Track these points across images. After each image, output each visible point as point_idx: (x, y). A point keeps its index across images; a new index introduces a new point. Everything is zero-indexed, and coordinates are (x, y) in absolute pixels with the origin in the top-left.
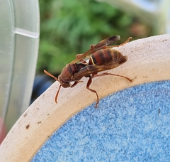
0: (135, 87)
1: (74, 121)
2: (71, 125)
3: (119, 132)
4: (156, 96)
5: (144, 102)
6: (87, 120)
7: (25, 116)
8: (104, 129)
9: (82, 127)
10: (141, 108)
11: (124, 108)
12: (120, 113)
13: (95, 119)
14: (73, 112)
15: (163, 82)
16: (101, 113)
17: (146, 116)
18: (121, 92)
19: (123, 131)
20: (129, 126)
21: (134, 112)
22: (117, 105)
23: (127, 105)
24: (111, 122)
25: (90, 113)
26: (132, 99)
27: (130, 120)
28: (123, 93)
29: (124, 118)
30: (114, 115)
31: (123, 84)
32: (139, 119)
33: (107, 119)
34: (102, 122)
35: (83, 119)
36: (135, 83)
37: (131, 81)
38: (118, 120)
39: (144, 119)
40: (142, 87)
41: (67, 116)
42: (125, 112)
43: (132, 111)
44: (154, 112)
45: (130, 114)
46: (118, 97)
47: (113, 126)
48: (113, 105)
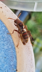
0: (15, 48)
1: (3, 25)
2: (1, 24)
4: (11, 56)
5: (9, 52)
6: (3, 30)
7: (5, 7)
9: (1, 28)
10: (7, 51)
11: (7, 44)
12: (5, 43)
13: (3, 33)
14: (6, 24)
15: (16, 59)
16: (5, 35)
17: (4, 53)
18: (13, 43)
21: (5, 48)
22: (8, 41)
23: (8, 45)
24: (2, 39)
25: (6, 31)
26: (10, 47)
27: (2, 47)
28: (12, 44)
29: (3, 44)
30: (4, 40)
31: (16, 44)
32: (3, 50)
33: (3, 38)
34: (2, 36)
35: (4, 29)
36: (16, 48)
37: (17, 46)
38: (3, 42)
39: (3, 52)
41: (5, 22)
42: (5, 44)
43: (6, 47)
44: (5, 56)
45: (5, 46)
46: (11, 42)
48: (8, 40)
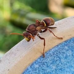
0: (66, 42)
1: (30, 69)
2: (29, 72)
3: (66, 66)
6: (40, 66)
8: (54, 67)
9: (37, 71)
12: (62, 56)
13: (45, 64)
18: (57, 46)
19: (68, 64)
20: (71, 61)
21: (71, 53)
23: (64, 51)
25: (40, 61)
26: (66, 48)
29: (66, 58)
30: (58, 59)
34: (51, 64)
36: (64, 40)
38: (62, 60)
40: (70, 40)
42: (65, 55)
45: (68, 55)
46: (56, 49)
47: (60, 64)
48: (55, 53)
